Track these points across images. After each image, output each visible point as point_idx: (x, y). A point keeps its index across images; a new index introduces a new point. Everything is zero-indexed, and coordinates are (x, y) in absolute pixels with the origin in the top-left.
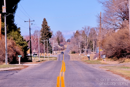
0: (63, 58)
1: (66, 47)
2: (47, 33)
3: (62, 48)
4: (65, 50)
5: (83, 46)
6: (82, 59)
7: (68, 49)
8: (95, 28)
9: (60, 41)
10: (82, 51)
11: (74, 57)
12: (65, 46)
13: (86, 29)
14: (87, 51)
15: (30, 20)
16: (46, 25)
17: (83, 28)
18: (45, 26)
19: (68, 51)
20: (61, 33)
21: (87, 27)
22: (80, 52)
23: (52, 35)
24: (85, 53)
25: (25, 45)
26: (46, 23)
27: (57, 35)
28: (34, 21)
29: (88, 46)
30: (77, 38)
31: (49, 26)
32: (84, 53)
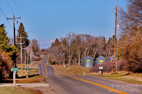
0: (46, 70)
1: (42, 57)
2: (24, 40)
3: (38, 58)
4: (42, 61)
5: (66, 56)
6: (69, 71)
7: (44, 59)
8: (81, 35)
9: (36, 50)
10: (65, 61)
11: (58, 69)
12: (40, 56)
13: (71, 36)
14: (71, 62)
15: (14, 16)
16: (23, 31)
17: (67, 35)
18: (21, 32)
19: (45, 61)
20: (36, 41)
21: (72, 34)
22: (63, 63)
23: (29, 43)
24: (69, 64)
25: (14, 51)
26: (24, 28)
27: (32, 43)
28: (20, 18)
29: (72, 56)
30: (59, 46)
31: (26, 32)
32: (67, 65)
